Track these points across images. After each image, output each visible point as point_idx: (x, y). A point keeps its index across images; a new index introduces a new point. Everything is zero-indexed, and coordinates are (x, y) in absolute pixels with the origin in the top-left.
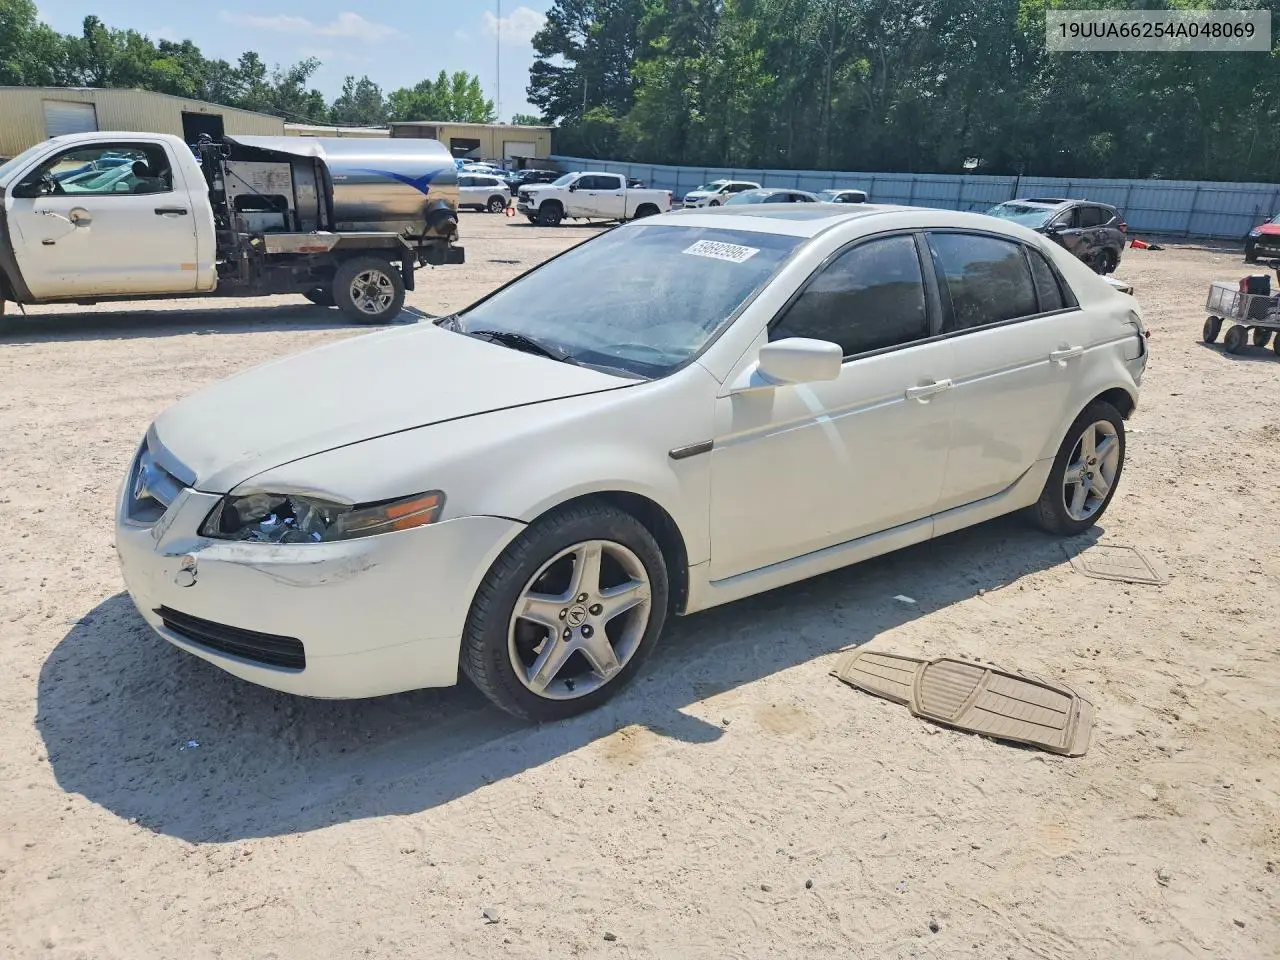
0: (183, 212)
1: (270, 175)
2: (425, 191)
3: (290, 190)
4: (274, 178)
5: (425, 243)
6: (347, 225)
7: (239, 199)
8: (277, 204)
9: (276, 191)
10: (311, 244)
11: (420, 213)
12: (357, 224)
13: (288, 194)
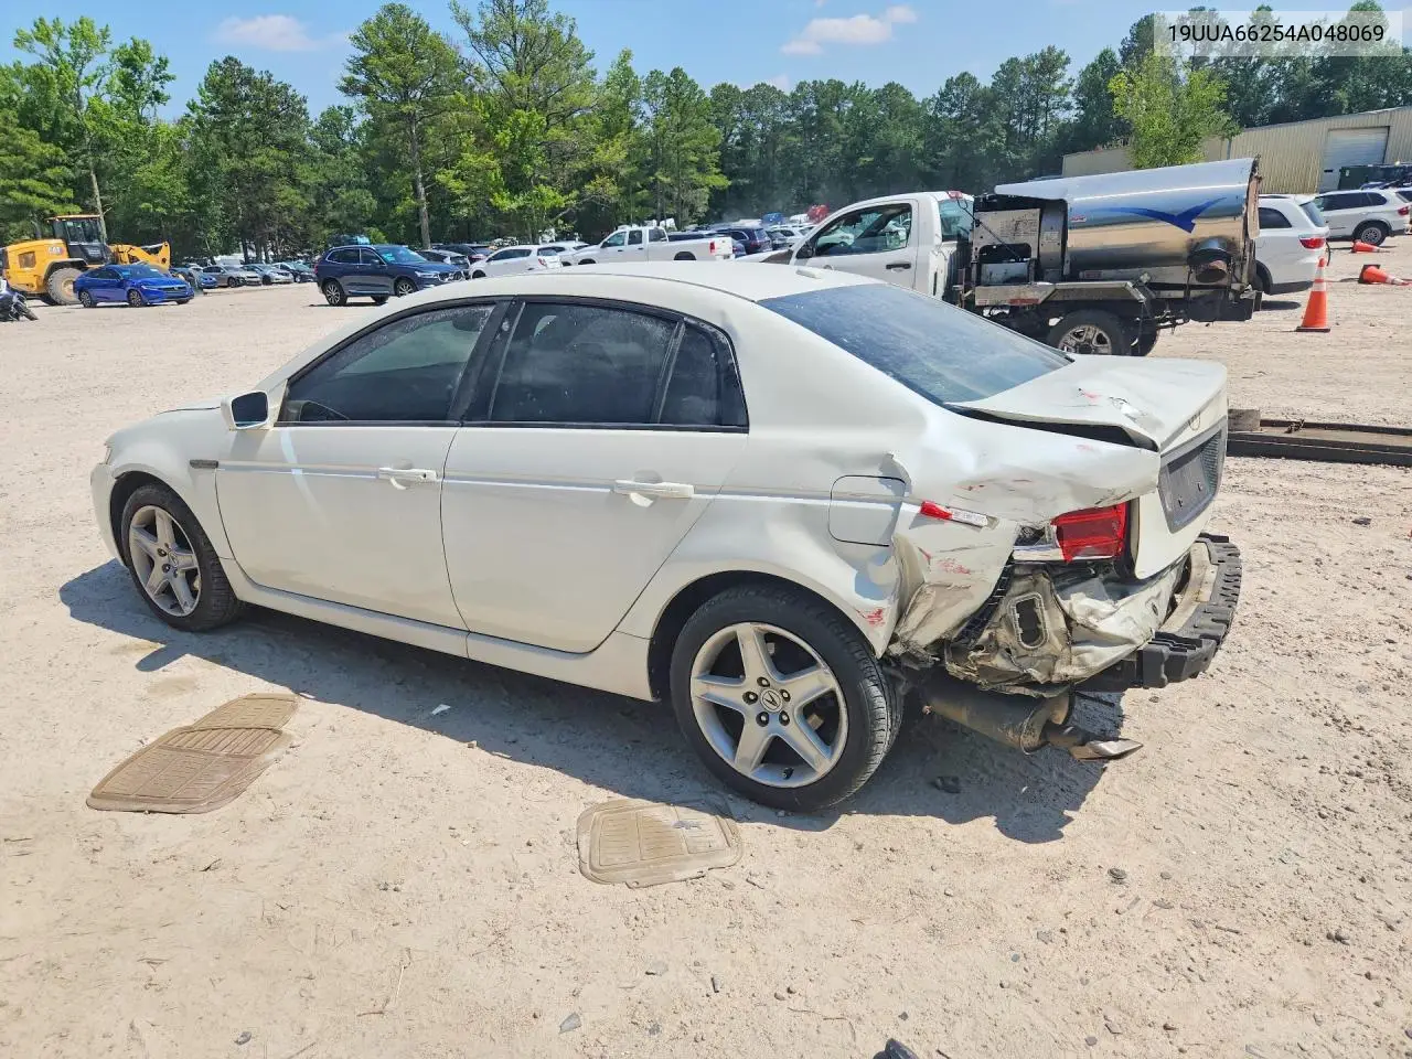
0: (907, 266)
1: (1018, 223)
2: (1189, 228)
3: (1035, 237)
4: (1021, 226)
5: (1194, 293)
6: (1092, 272)
7: (986, 249)
8: (1021, 251)
9: (1021, 239)
10: (1022, 296)
11: (1186, 255)
12: (1105, 272)
13: (1032, 241)
